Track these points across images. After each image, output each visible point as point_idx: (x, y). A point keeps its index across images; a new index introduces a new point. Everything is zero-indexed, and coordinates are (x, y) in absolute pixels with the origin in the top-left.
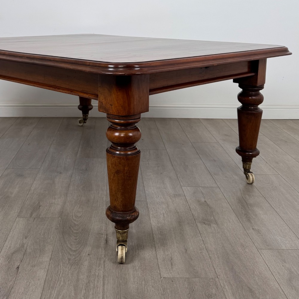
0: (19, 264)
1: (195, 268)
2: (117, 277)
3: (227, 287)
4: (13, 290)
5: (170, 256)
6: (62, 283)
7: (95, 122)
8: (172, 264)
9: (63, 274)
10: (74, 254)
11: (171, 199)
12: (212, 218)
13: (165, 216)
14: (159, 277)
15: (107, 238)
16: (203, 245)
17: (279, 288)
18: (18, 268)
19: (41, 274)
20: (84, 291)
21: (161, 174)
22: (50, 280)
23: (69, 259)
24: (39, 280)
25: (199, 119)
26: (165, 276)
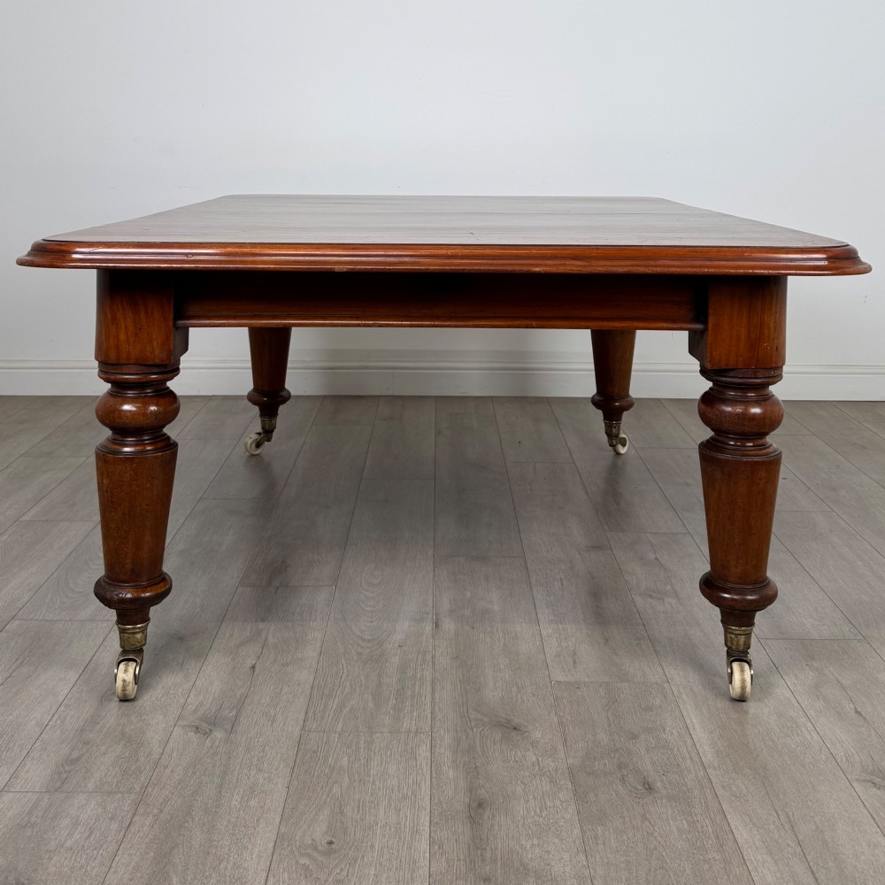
0: (254, 662)
1: (623, 668)
2: (460, 681)
3: (685, 697)
4: (248, 701)
5: (573, 649)
6: (347, 690)
7: (403, 406)
8: (575, 662)
9: (347, 676)
10: (369, 645)
11: (580, 554)
12: (669, 587)
13: (565, 582)
14: (548, 680)
15: (437, 619)
16: (643, 633)
17: (793, 698)
18: (253, 667)
19: (304, 676)
20: (394, 702)
21: (560, 508)
22: (323, 684)
23: (360, 654)
24: (299, 685)
25: (658, 399)
26: (562, 678)
